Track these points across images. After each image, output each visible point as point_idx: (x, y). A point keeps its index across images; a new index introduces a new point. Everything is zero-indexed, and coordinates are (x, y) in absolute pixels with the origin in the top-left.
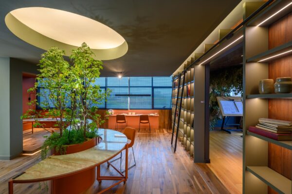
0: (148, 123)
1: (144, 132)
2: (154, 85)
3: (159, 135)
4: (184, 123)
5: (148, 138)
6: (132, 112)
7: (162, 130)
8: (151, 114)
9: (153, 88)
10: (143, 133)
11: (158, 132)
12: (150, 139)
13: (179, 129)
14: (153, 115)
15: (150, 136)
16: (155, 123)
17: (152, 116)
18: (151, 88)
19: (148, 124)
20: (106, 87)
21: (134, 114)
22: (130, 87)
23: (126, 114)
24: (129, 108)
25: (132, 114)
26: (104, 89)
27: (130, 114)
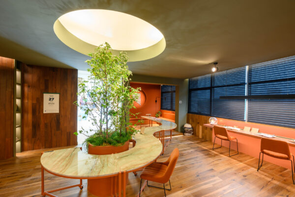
6: (251, 127)
20: (211, 88)
21: (255, 132)
22: (250, 84)
23: (238, 130)
24: (246, 118)
25: (251, 130)
26: (208, 91)
27: (246, 130)
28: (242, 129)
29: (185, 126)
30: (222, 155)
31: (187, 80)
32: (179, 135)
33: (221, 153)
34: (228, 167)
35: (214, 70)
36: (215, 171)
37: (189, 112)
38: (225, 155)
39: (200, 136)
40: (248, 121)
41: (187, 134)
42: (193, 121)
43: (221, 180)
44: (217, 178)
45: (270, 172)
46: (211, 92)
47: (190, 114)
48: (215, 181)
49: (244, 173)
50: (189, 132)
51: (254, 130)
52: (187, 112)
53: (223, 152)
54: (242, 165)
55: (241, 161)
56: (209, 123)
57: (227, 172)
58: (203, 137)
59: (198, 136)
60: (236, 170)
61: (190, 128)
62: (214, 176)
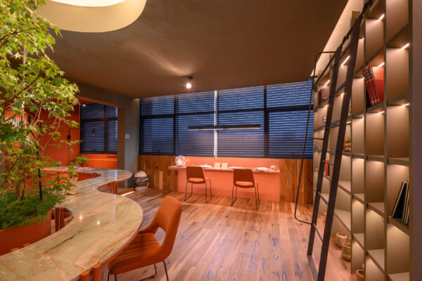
0: (253, 186)
1: (244, 208)
2: (269, 106)
3: (276, 218)
4: (353, 198)
5: (247, 223)
6: (221, 162)
7: (286, 207)
8: (260, 169)
9: (267, 111)
10: (239, 210)
11: (276, 211)
12: (252, 228)
13: (336, 212)
14: (265, 169)
15: (254, 217)
16: (270, 189)
17: (262, 173)
18: (262, 113)
19: (252, 190)
20: (175, 116)
21: (225, 167)
22: (219, 112)
23: (210, 167)
24: (215, 153)
25: (221, 166)
26: (171, 120)
27: (217, 167)
28: (213, 165)
29: (136, 176)
30: (195, 204)
31: (137, 100)
32: (128, 191)
33: (194, 202)
34: (208, 213)
35: (189, 86)
36: (198, 223)
37: (141, 152)
38: (199, 203)
39: (161, 188)
40: (218, 156)
41: (139, 189)
42: (148, 166)
43: (209, 230)
44: (204, 230)
45: (242, 205)
46: (174, 122)
47: (144, 156)
48: (204, 234)
49: (225, 214)
50: (144, 184)
51: (224, 165)
52: (138, 153)
53: (195, 199)
54: (218, 207)
55: (216, 204)
56: (175, 165)
57: (210, 219)
58: (164, 188)
59: (158, 188)
60: (217, 214)
61: (146, 178)
62: (201, 229)
